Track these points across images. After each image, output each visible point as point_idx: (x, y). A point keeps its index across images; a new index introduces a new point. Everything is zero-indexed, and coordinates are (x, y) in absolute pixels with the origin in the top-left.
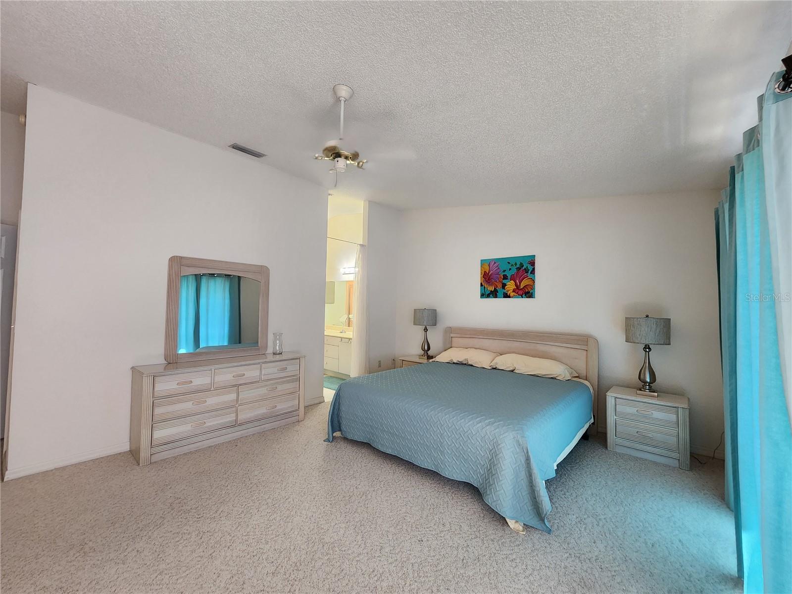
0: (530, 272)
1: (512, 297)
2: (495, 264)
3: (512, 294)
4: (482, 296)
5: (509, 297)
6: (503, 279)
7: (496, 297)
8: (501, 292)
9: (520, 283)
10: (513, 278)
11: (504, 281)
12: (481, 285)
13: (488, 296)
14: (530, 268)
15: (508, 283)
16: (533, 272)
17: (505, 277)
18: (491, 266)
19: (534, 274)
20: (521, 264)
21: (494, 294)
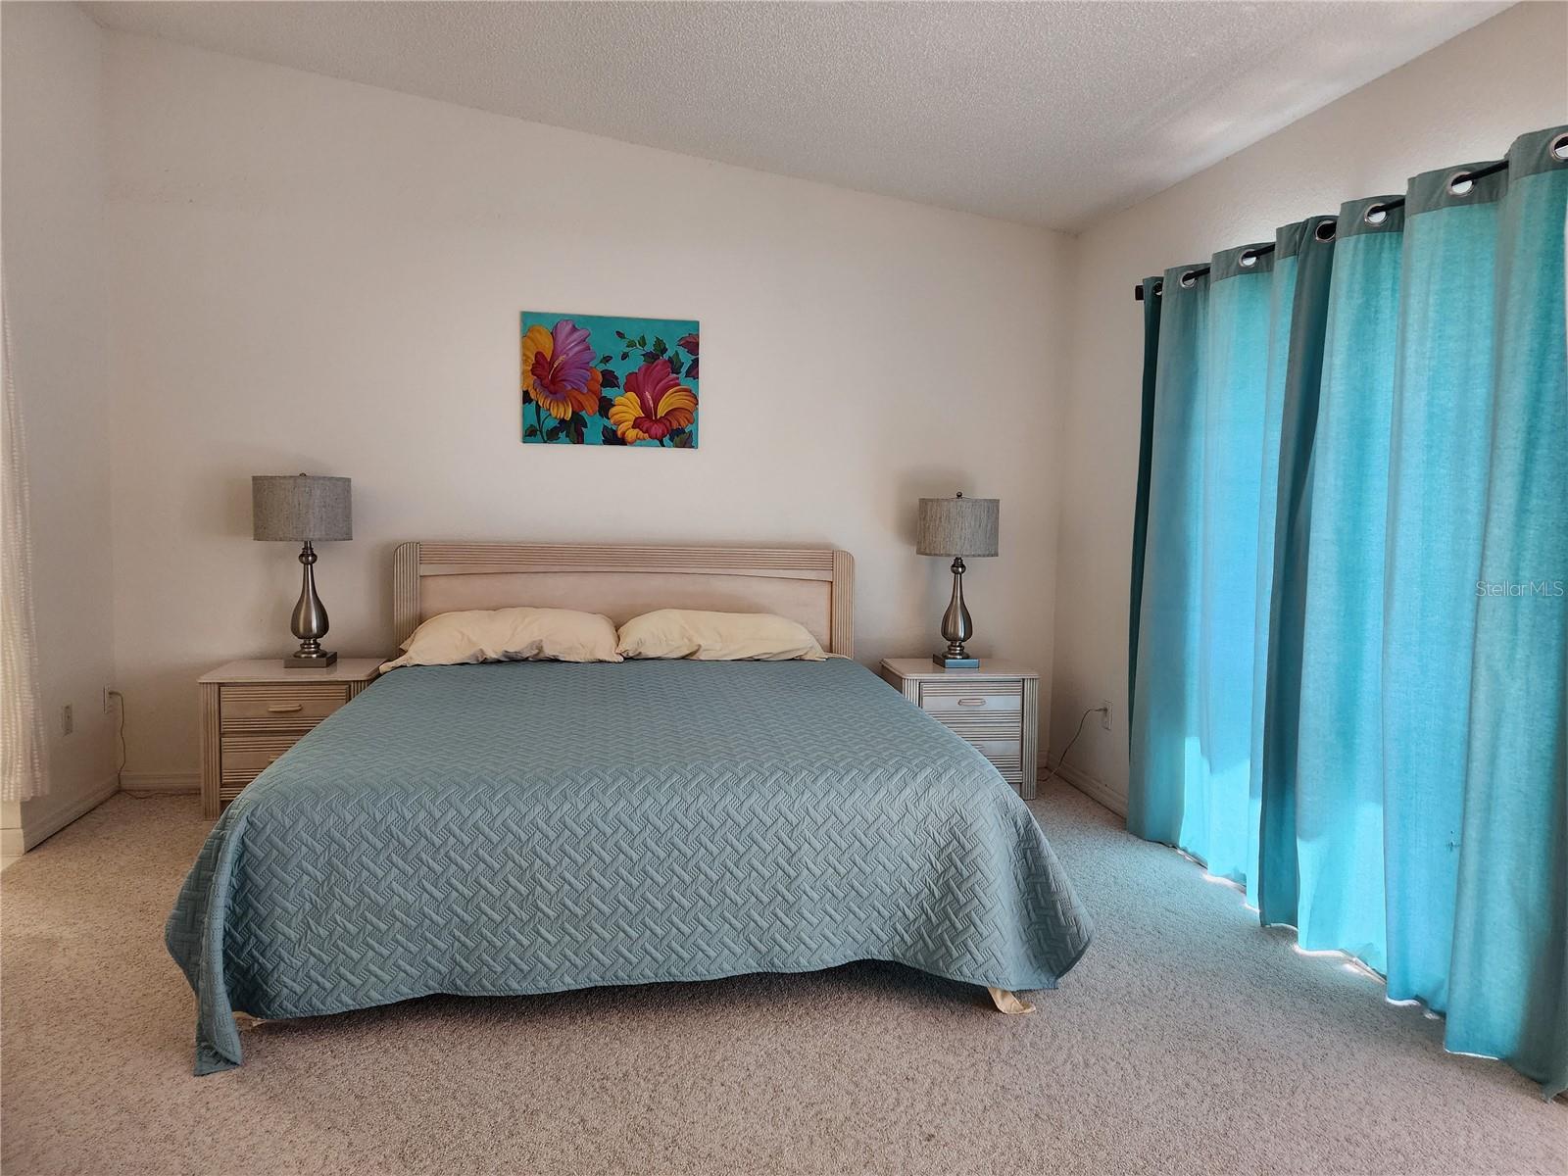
0: (684, 370)
1: (632, 443)
2: (576, 335)
3: (631, 434)
4: (531, 434)
5: (622, 441)
6: (602, 385)
7: (579, 439)
8: (594, 424)
9: (656, 405)
10: (633, 384)
11: (607, 392)
12: (526, 398)
13: (552, 437)
14: (686, 359)
15: (618, 400)
16: (693, 371)
17: (609, 379)
18: (561, 337)
19: (696, 377)
20: (659, 343)
21: (573, 431)
